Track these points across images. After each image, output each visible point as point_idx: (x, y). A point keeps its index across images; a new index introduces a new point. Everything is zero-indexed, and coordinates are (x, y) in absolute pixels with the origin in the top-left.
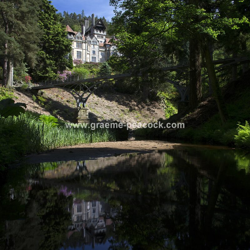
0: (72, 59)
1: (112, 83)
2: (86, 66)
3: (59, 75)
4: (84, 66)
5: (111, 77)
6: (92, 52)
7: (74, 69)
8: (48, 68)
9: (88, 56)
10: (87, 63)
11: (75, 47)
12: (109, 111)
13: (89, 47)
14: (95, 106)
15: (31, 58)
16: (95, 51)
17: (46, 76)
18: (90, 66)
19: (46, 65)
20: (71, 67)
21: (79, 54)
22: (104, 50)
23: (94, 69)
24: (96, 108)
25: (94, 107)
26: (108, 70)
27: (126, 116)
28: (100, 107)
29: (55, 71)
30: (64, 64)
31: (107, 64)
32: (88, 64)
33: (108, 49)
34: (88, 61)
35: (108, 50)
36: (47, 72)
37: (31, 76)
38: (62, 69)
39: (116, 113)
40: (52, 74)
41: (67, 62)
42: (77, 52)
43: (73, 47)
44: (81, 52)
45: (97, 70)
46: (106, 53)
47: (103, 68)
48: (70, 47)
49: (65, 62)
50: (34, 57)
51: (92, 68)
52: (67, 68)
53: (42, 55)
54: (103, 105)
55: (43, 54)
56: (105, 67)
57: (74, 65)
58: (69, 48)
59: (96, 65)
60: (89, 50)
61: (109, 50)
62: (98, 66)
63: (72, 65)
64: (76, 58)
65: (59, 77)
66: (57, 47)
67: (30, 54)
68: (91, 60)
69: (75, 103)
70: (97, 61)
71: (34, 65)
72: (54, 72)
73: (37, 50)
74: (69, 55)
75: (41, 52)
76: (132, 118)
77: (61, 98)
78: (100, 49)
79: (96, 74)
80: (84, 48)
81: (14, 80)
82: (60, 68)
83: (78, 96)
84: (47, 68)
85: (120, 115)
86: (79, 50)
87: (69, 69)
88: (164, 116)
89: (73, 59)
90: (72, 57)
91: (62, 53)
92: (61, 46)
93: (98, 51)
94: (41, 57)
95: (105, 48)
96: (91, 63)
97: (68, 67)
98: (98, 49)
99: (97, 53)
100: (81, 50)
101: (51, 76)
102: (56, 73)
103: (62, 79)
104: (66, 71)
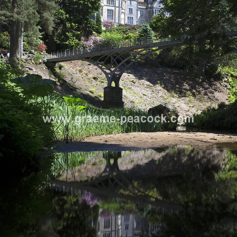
0: (100, 21)
1: (156, 54)
2: (120, 29)
3: (82, 42)
4: (117, 30)
5: (155, 45)
6: (128, 10)
7: (103, 34)
8: (69, 33)
9: (122, 16)
10: (120, 25)
11: (105, 3)
12: (150, 92)
13: (124, 3)
14: (131, 85)
15: (47, 20)
16: (132, 9)
17: (66, 44)
18: (125, 29)
19: (65, 30)
20: (99, 32)
21: (111, 13)
22: (145, 7)
23: (131, 34)
24: (133, 88)
25: (130, 87)
26: (149, 35)
27: (174, 99)
28: (138, 87)
29: (78, 37)
30: (89, 27)
31: (149, 28)
32: (122, 28)
33: (150, 6)
34: (123, 23)
35: (150, 8)
36: (67, 38)
37: (46, 43)
38: (88, 34)
39: (160, 95)
40: (73, 41)
41: (94, 24)
42: (108, 10)
43: (102, 4)
44: (113, 10)
45: (135, 35)
46: (147, 11)
47: (143, 33)
48: (99, 4)
49: (91, 24)
50: (52, 19)
51: (128, 32)
52: (94, 33)
53: (61, 15)
54: (142, 84)
55: (62, 13)
56: (145, 31)
57: (104, 28)
58: (97, 4)
59: (134, 28)
60: (124, 8)
61: (152, 8)
62: (136, 30)
63: (101, 28)
64: (106, 18)
65: (83, 46)
66: (80, 4)
67: (46, 15)
68: (126, 22)
69: (104, 81)
70: (135, 23)
71: (51, 29)
72: (76, 39)
73: (54, 8)
74: (97, 14)
75: (60, 12)
76: (182, 102)
77: (86, 74)
78: (139, 7)
79: (133, 41)
80: (117, 5)
81: (23, 50)
82: (85, 32)
83: (108, 71)
84: (67, 33)
85: (165, 97)
86: (110, 8)
87: (96, 34)
88: (227, 99)
89: (102, 20)
90: (100, 18)
91: (88, 13)
92: (86, 3)
93: (136, 9)
94: (59, 19)
95: (146, 4)
96: (126, 25)
97: (95, 31)
98: (136, 6)
99: (134, 11)
100: (113, 8)
101: (73, 43)
102: (79, 40)
103: (87, 48)
104: (93, 37)
